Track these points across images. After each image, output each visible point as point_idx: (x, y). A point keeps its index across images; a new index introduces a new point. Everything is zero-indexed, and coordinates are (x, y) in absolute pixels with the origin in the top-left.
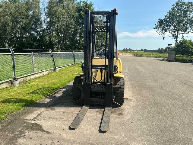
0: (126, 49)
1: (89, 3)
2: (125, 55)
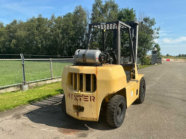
0: (181, 55)
1: (130, 10)
2: (177, 61)
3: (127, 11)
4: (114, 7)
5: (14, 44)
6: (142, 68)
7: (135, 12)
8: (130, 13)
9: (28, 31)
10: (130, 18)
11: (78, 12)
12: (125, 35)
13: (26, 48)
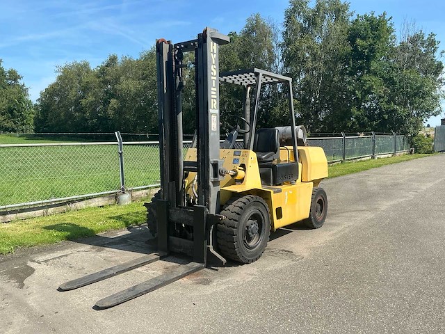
3: (370, 20)
4: (339, 11)
5: (114, 109)
6: (404, 161)
7: (392, 21)
8: (378, 25)
9: (144, 79)
10: (378, 37)
11: (253, 30)
12: (365, 81)
13: (139, 118)
